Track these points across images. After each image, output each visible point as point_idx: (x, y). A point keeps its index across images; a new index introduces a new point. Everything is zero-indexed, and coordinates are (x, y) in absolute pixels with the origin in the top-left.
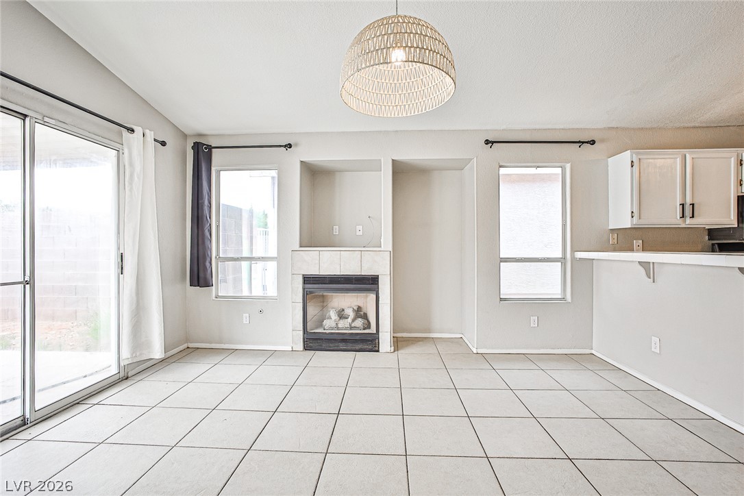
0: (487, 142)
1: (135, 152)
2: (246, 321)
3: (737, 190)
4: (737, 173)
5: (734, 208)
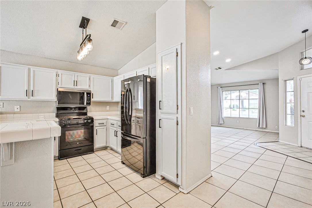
3: (57, 86)
4: (57, 80)
5: (55, 93)
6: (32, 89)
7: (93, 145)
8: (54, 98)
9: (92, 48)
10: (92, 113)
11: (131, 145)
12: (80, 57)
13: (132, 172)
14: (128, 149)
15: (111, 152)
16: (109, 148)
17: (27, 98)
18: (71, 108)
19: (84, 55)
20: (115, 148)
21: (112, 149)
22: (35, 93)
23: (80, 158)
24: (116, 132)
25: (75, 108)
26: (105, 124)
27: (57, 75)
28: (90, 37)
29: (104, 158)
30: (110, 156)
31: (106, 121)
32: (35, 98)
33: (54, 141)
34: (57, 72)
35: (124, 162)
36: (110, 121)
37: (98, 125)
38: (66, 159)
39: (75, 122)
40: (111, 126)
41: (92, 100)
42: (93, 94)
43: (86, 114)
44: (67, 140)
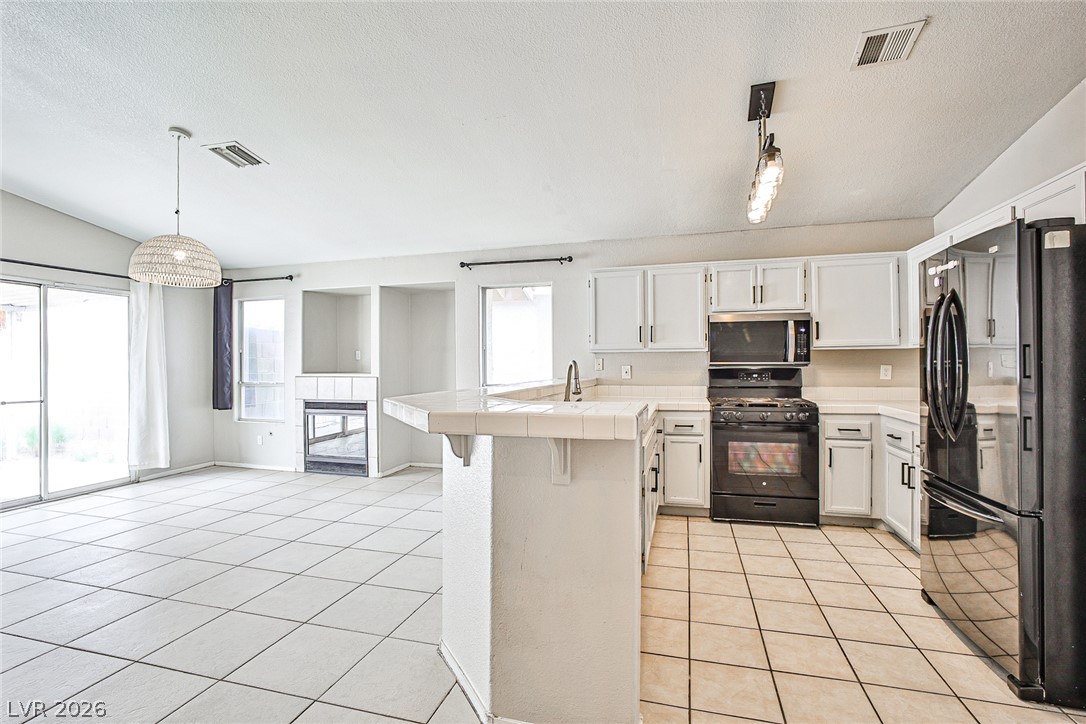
0: (463, 265)
1: (141, 296)
2: (260, 442)
3: (706, 309)
4: (706, 290)
5: (702, 330)
6: (650, 323)
7: (817, 499)
8: (700, 343)
9: (781, 176)
10: (818, 389)
11: (977, 535)
12: (757, 212)
13: (964, 648)
14: (958, 550)
15: (891, 543)
16: (882, 527)
17: (641, 345)
18: (749, 373)
19: (765, 203)
20: (905, 531)
21: (895, 534)
22: (658, 334)
23: (768, 531)
24: (907, 469)
25: (761, 372)
26: (865, 433)
27: (707, 278)
28: (771, 143)
29: (854, 556)
30: (882, 556)
31: (868, 422)
32: (658, 345)
33: (699, 466)
34: (707, 269)
35: (935, 598)
36: (888, 425)
37: (838, 434)
38: (730, 522)
39: (756, 415)
40: (890, 444)
41: (816, 344)
42: (817, 323)
43: (796, 392)
44: (733, 468)
